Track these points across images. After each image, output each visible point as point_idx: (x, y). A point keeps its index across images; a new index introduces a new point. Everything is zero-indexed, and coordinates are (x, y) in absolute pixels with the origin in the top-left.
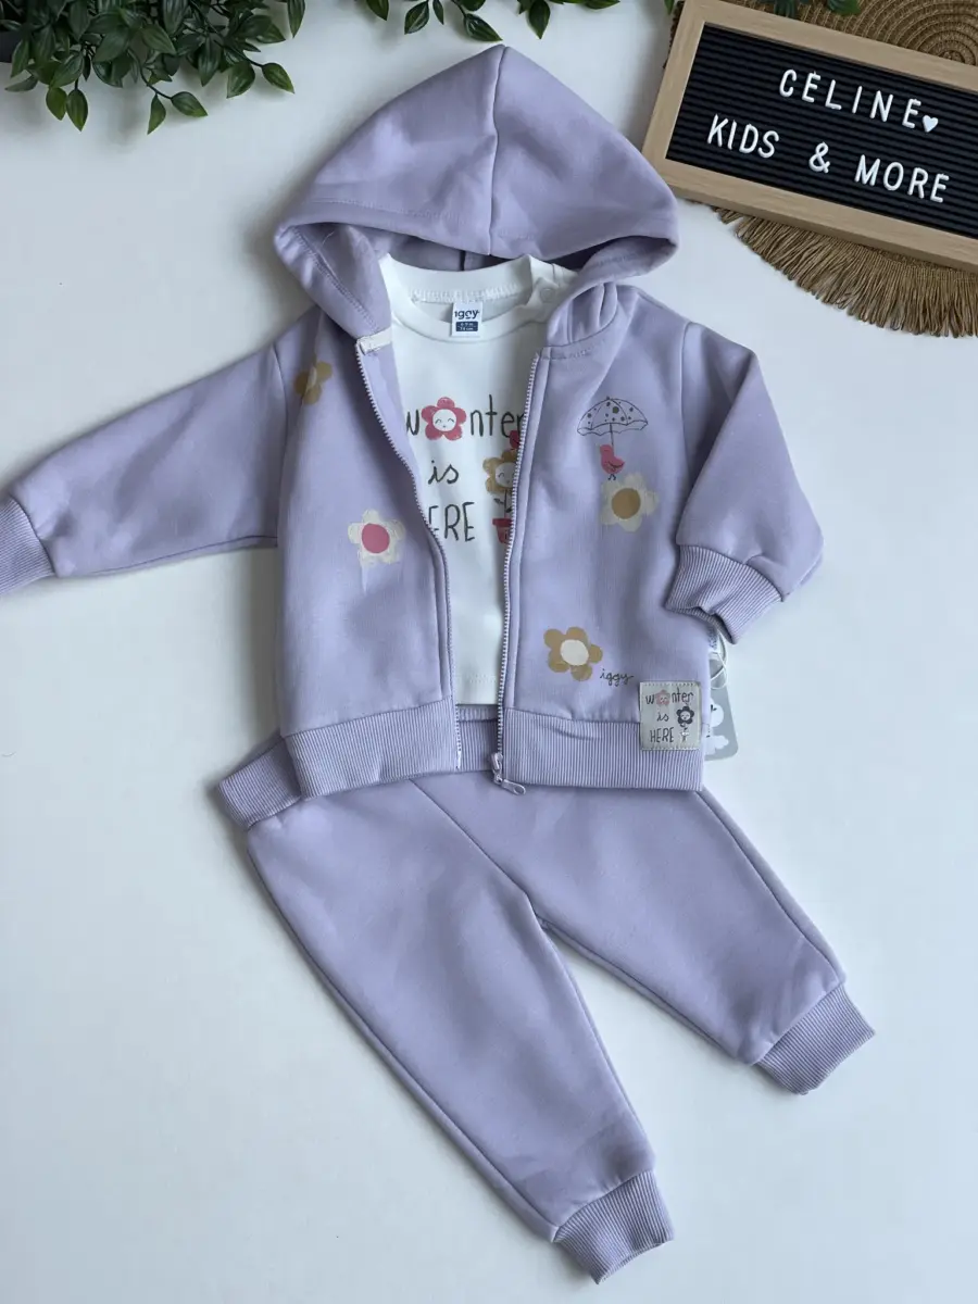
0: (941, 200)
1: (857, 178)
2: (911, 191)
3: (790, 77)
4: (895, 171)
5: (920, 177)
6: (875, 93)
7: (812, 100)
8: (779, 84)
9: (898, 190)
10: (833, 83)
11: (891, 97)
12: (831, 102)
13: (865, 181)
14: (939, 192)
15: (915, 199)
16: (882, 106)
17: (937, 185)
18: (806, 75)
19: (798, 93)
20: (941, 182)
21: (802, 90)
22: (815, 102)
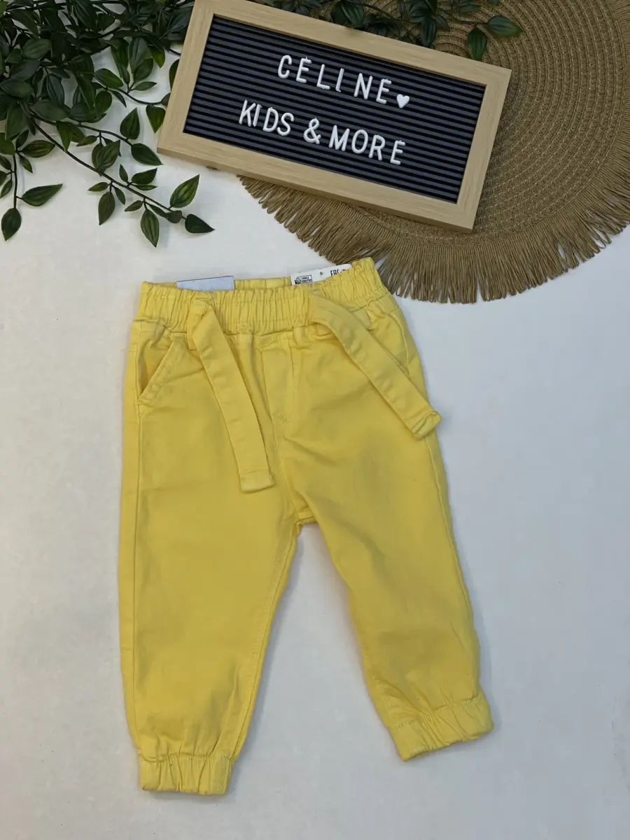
0: (398, 162)
1: (331, 145)
2: (371, 155)
3: (286, 61)
4: (360, 139)
5: (378, 144)
6: (358, 74)
7: (304, 81)
8: (277, 67)
9: (362, 154)
10: (323, 66)
11: (371, 78)
12: (321, 83)
13: (337, 147)
14: (398, 156)
15: (374, 162)
16: (363, 86)
17: (395, 150)
18: (300, 59)
19: (293, 75)
20: (399, 147)
21: (296, 72)
22: (308, 83)
